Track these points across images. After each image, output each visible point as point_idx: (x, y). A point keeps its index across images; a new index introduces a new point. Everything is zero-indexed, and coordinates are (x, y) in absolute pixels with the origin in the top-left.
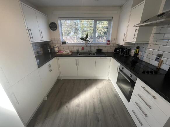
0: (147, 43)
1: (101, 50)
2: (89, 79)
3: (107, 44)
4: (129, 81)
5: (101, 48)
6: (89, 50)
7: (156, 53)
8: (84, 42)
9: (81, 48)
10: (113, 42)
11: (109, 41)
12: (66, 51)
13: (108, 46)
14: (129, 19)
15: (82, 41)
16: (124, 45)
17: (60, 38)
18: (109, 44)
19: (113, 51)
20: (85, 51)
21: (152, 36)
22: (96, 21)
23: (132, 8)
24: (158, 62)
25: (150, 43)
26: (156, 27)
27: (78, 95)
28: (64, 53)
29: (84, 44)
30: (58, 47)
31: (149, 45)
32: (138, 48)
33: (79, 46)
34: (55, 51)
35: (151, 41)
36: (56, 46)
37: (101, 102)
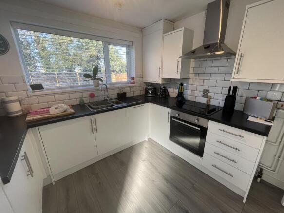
0: (188, 79)
1: (125, 93)
2: (120, 152)
3: (131, 83)
4: (199, 129)
5: (124, 90)
6: (106, 96)
7: (201, 88)
8: (91, 82)
9: (86, 94)
10: (140, 80)
11: (133, 79)
12: (56, 106)
13: (134, 86)
14: (163, 48)
15: (88, 81)
16: (161, 83)
17: (23, 76)
18: (134, 83)
19: (144, 93)
20: (96, 99)
21: (191, 70)
22: (106, 44)
23: (164, 33)
24: (206, 99)
25: (191, 77)
26: (194, 60)
27: (123, 193)
28: (54, 111)
29: (92, 85)
30: (20, 101)
31: (191, 80)
32: (182, 85)
33: (82, 92)
34: (9, 113)
35: (191, 76)
36: (14, 98)
37: (167, 180)
